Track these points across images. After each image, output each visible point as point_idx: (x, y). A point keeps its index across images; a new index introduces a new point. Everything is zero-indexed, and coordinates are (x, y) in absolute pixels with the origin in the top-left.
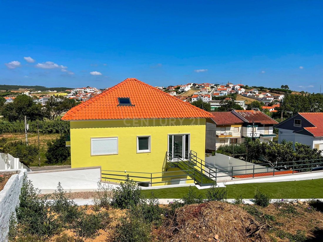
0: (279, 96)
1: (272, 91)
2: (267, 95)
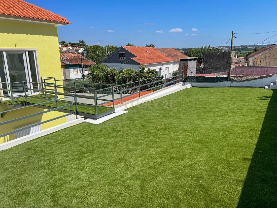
0: (79, 49)
1: (72, 45)
2: (69, 48)
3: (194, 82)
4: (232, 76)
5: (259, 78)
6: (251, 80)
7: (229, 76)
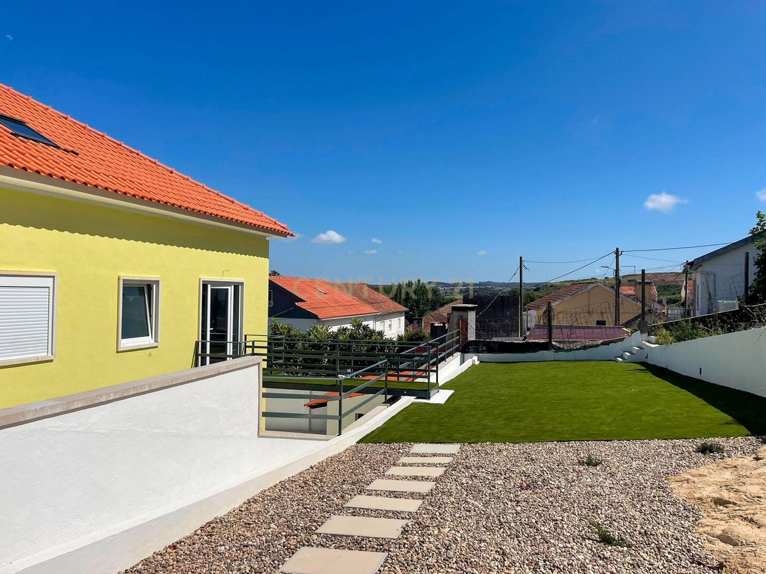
3: (482, 352)
4: (555, 342)
5: (602, 344)
6: (591, 347)
7: (550, 341)
